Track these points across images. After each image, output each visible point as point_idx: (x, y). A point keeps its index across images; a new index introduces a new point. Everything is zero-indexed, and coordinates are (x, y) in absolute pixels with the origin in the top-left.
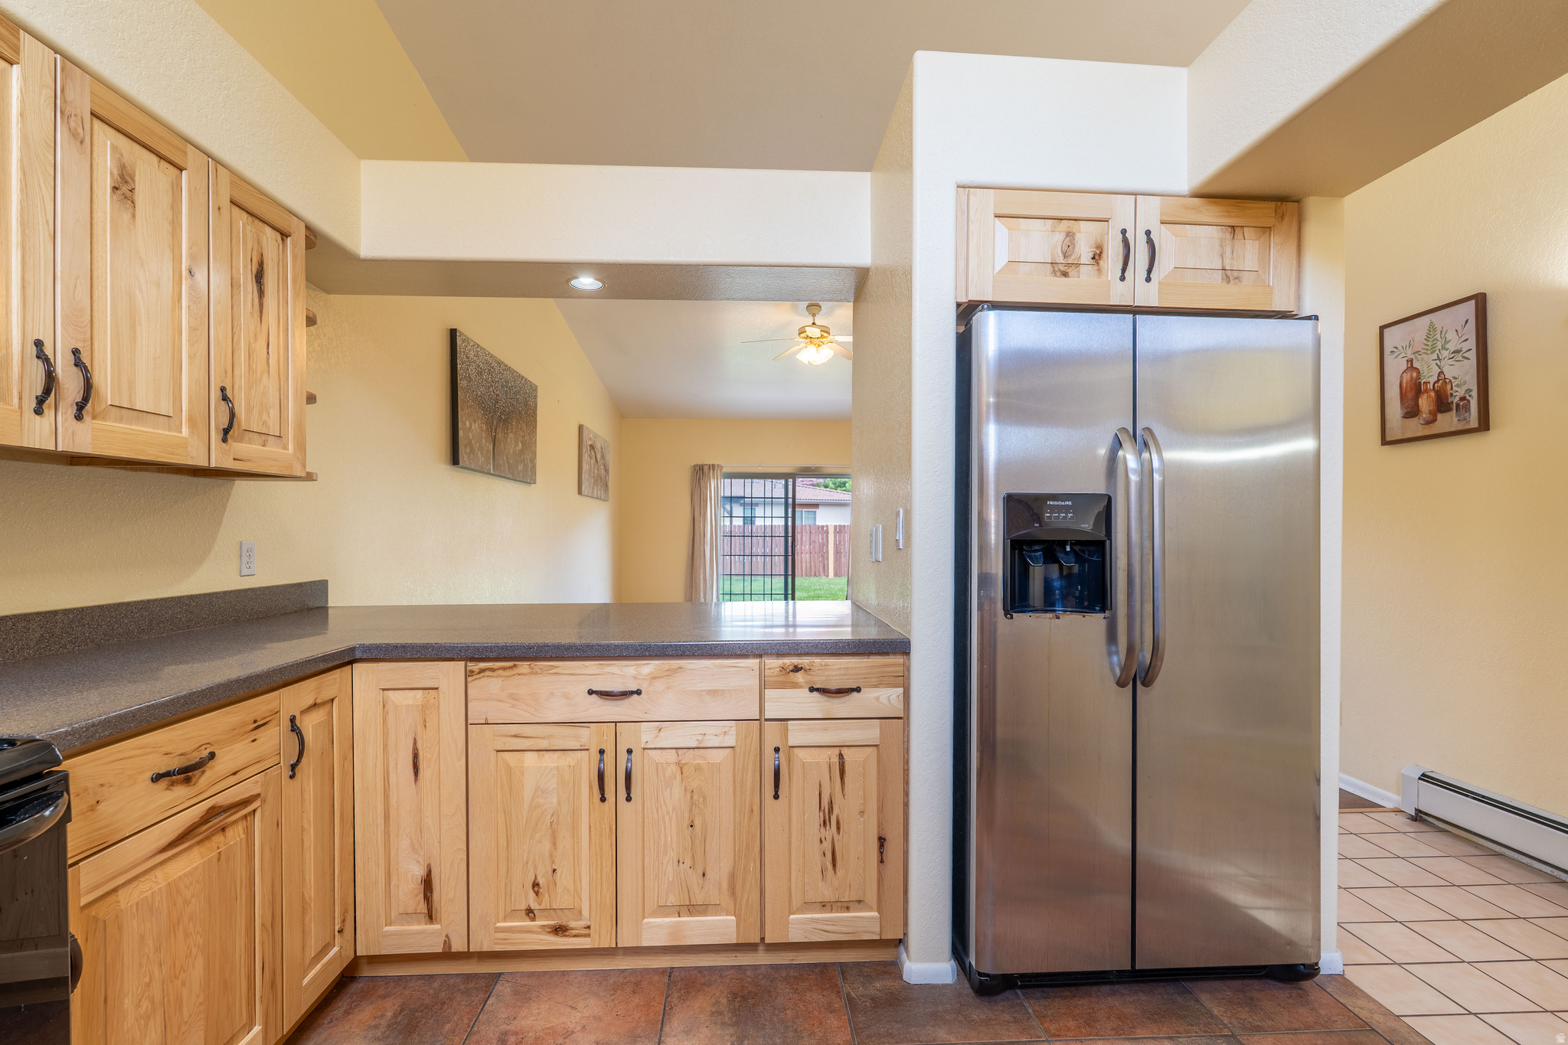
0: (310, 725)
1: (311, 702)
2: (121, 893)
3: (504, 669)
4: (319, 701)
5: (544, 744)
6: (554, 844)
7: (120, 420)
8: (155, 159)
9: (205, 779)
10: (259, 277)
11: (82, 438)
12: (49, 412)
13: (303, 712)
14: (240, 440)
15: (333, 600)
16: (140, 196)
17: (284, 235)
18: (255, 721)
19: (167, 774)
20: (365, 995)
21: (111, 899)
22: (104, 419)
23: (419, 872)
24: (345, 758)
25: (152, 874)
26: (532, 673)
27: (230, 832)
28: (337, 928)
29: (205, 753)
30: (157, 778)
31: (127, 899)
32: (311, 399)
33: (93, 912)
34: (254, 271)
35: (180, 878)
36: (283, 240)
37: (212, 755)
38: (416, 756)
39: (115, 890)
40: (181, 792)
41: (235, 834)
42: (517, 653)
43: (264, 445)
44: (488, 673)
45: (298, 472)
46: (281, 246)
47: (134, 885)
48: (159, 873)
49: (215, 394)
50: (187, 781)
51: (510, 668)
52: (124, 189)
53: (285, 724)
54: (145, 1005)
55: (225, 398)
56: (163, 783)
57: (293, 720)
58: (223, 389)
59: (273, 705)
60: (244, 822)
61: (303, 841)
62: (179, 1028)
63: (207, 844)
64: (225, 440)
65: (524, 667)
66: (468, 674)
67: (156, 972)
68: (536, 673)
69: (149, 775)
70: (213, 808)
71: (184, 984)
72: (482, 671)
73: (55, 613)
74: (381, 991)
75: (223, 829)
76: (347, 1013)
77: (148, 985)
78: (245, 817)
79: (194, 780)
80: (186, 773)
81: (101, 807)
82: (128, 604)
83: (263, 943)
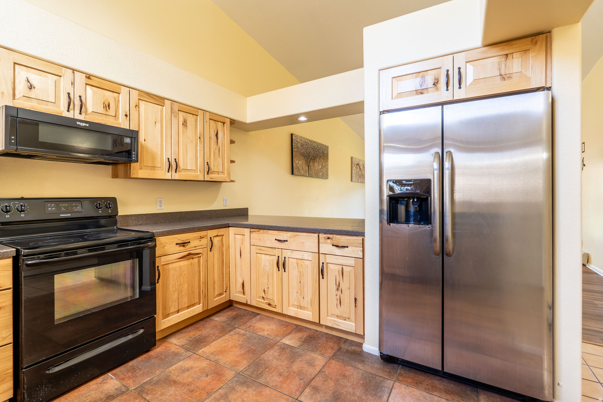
0: (216, 241)
1: (216, 235)
2: (170, 265)
3: (257, 231)
4: (218, 235)
5: (266, 253)
6: (268, 281)
7: (185, 172)
8: (192, 115)
9: (188, 246)
10: (217, 135)
11: (176, 176)
12: (170, 172)
13: (214, 237)
14: (212, 173)
15: (250, 213)
16: (188, 125)
17: (224, 123)
18: (200, 237)
19: (179, 244)
20: (232, 310)
21: (168, 265)
22: (181, 172)
23: (242, 282)
24: (227, 250)
25: (176, 263)
26: (263, 233)
27: (194, 259)
28: (224, 290)
29: (188, 241)
30: (177, 244)
31: (171, 266)
32: (232, 162)
33: (164, 266)
34: (215, 134)
35: (182, 265)
36: (224, 124)
37: (189, 242)
38: (241, 252)
39: (168, 264)
40: (182, 248)
41: (196, 260)
42: (260, 227)
43: (218, 175)
44: (254, 232)
45: (228, 180)
46: (223, 126)
47: (172, 264)
48: (178, 263)
49: (206, 164)
50: (184, 246)
51: (259, 231)
52: (185, 124)
53: (209, 239)
54: (174, 289)
55: (208, 165)
56: (178, 246)
57: (211, 238)
58: (207, 163)
59: (206, 234)
60: (198, 258)
61: (214, 266)
62: (182, 296)
63: (189, 260)
64: (208, 174)
65: (261, 231)
66: (250, 232)
67: (177, 283)
68: (264, 233)
69: (175, 243)
70: (190, 253)
71: (183, 288)
72: (253, 231)
73: (182, 212)
74: (235, 310)
75: (193, 258)
76: (227, 312)
77: (175, 285)
78: (198, 257)
79: (185, 246)
80: (183, 244)
81: (165, 247)
82: (197, 211)
83: (202, 286)
